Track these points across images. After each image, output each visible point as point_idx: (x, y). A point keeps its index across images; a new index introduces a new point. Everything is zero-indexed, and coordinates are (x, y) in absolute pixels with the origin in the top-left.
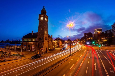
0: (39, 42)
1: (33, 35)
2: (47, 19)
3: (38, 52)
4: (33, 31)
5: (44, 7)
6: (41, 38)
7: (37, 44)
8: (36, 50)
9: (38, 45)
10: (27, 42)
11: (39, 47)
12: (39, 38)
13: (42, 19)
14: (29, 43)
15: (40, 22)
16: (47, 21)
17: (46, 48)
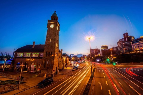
0: (46, 58)
1: (34, 48)
2: (59, 27)
3: (45, 74)
4: (34, 42)
5: (55, 11)
6: (49, 53)
7: (43, 61)
8: (42, 71)
9: (45, 63)
10: (24, 59)
11: (46, 66)
12: (47, 53)
13: (52, 26)
14: (27, 60)
15: (50, 30)
16: (59, 30)
17: (56, 68)
